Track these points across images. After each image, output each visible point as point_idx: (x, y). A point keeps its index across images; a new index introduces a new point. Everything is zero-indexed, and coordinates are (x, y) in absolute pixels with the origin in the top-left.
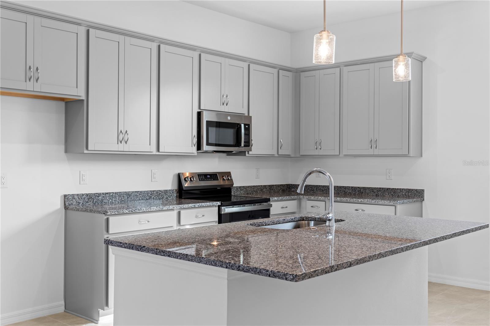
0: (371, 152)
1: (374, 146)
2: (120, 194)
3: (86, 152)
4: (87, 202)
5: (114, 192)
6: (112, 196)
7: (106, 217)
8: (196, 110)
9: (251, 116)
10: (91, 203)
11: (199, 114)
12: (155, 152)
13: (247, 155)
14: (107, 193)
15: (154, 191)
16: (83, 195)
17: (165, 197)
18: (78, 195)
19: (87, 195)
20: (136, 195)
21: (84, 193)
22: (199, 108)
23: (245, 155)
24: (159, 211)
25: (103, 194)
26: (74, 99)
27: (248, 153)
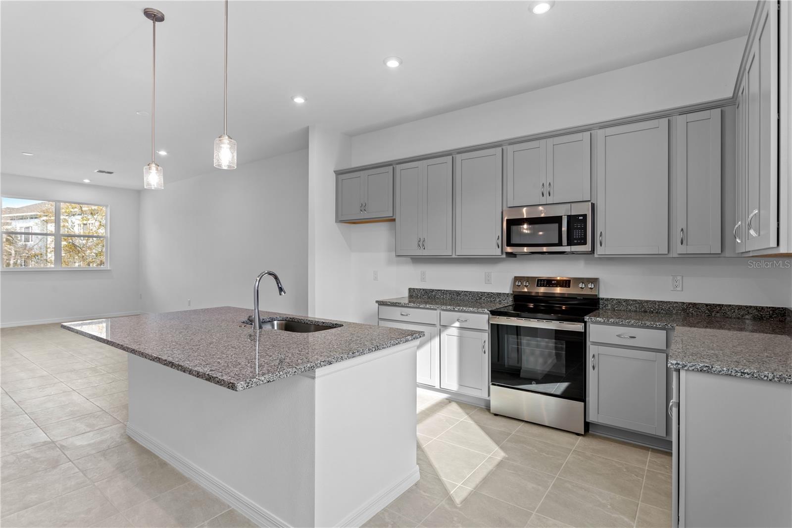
2: (451, 292)
4: (423, 296)
5: (446, 289)
6: (443, 293)
10: (426, 296)
14: (440, 290)
15: (484, 293)
16: (421, 289)
17: (498, 300)
18: (417, 289)
19: (424, 290)
20: (466, 295)
21: (421, 288)
24: (416, 308)
25: (436, 290)
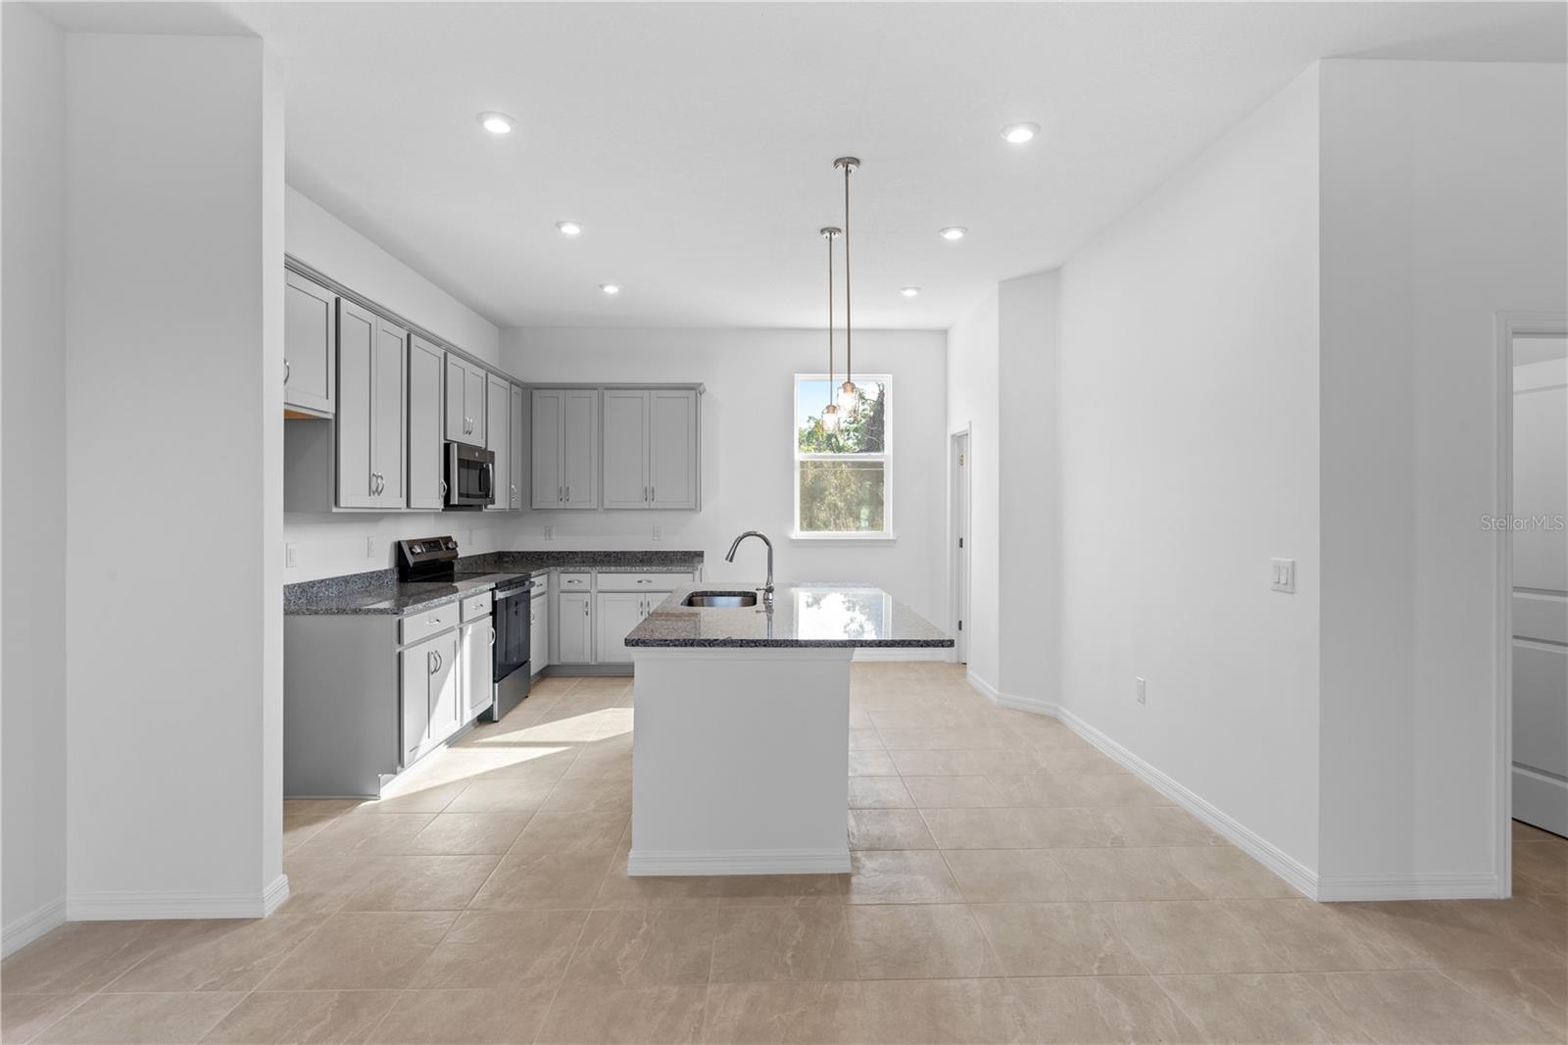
0: (645, 505)
1: (650, 497)
3: (335, 510)
7: (398, 619)
8: (443, 442)
9: (493, 453)
11: (447, 447)
12: (404, 509)
13: (484, 510)
14: (322, 581)
22: (445, 439)
23: (481, 510)
26: (310, 415)
27: (486, 507)
